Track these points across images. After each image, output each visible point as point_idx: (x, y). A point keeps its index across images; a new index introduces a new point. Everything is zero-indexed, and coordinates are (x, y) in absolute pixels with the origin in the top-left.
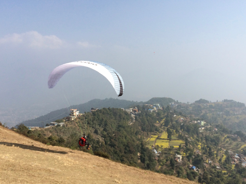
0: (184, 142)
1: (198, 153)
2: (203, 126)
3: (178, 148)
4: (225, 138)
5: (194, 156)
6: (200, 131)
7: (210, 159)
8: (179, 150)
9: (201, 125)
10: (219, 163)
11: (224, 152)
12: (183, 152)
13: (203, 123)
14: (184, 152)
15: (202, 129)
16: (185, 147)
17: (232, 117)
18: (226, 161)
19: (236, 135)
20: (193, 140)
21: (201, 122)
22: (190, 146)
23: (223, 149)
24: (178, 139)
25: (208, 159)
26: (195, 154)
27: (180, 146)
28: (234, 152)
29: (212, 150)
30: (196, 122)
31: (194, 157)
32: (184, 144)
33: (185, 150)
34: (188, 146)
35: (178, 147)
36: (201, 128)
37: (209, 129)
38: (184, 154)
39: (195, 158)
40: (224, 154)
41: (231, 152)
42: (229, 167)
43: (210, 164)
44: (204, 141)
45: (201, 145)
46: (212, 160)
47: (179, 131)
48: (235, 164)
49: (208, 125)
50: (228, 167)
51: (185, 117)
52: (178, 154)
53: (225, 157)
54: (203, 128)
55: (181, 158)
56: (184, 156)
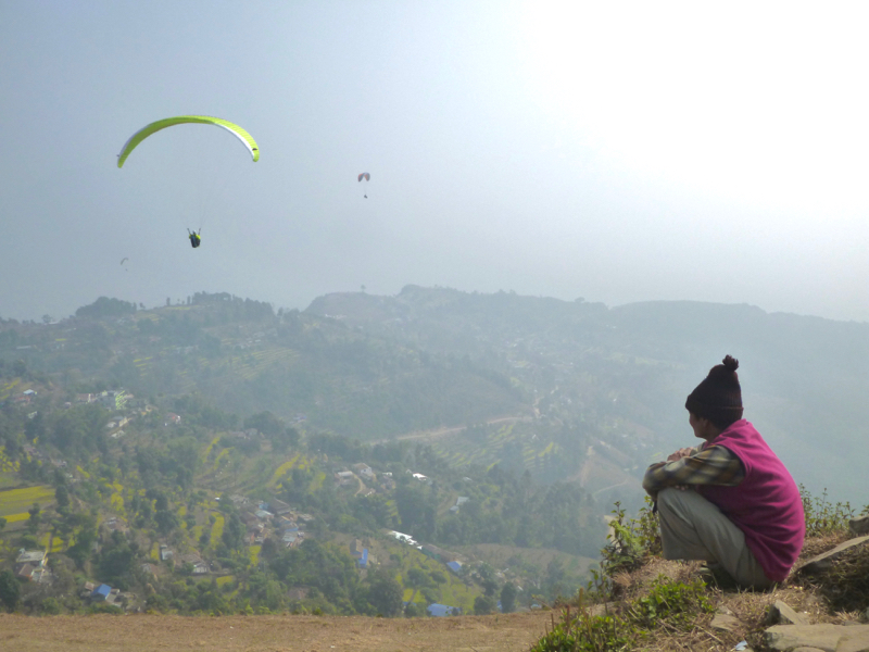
0: (52, 492)
1: (112, 526)
2: (122, 413)
3: (28, 523)
4: (214, 446)
5: (100, 541)
6: (114, 435)
7: (166, 542)
8: (33, 531)
9: (113, 407)
10: (202, 549)
11: (217, 504)
12: (49, 535)
13: (120, 399)
14: (54, 533)
15: (121, 425)
16: (58, 510)
17: (231, 361)
18: (225, 537)
19: (253, 431)
20: (87, 475)
21: (111, 395)
22: (77, 505)
23: (209, 492)
24: (19, 482)
25: (156, 545)
26: (104, 534)
27: (34, 512)
28: (252, 497)
29: (170, 506)
30: (90, 399)
31: (97, 547)
32: (54, 502)
33: (56, 527)
34: (71, 506)
35: (26, 516)
36: (118, 422)
37: (148, 420)
38: (57, 541)
39: (103, 551)
40: (214, 514)
41: (241, 499)
42: (239, 559)
43: (168, 563)
44: (134, 474)
45: (124, 494)
46: (173, 543)
47: (21, 449)
48: (258, 543)
49: (143, 406)
50: (234, 561)
51: (43, 381)
52: (30, 545)
53: (220, 522)
54: (124, 421)
55: (44, 562)
56: (54, 550)
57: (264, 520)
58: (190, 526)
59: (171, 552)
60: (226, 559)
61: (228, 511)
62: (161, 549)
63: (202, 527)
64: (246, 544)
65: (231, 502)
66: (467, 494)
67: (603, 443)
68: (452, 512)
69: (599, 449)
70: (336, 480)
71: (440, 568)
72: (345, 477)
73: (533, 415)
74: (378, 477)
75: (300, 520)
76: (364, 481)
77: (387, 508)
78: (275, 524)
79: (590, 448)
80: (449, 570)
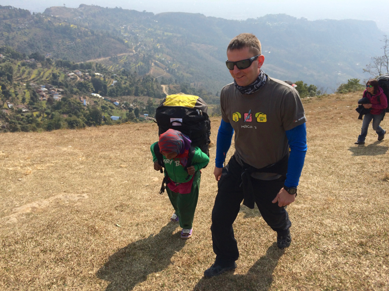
7: (9, 101)
10: (24, 103)
11: (25, 87)
18: (32, 98)
19: (33, 60)
28: (38, 84)
40: (25, 91)
41: (34, 84)
42: (39, 106)
50: (37, 106)
53: (28, 93)
57: (45, 91)
58: (17, 95)
59: (12, 105)
60: (34, 106)
61: (30, 89)
62: (8, 104)
63: (21, 95)
64: (40, 100)
65: (30, 86)
66: (116, 80)
67: (157, 61)
68: (112, 86)
69: (156, 64)
70: (69, 76)
71: (112, 105)
72: (72, 75)
73: (133, 52)
74: (84, 75)
75: (58, 91)
76: (79, 76)
77: (89, 85)
78: (49, 93)
79: (153, 64)
80: (114, 105)
